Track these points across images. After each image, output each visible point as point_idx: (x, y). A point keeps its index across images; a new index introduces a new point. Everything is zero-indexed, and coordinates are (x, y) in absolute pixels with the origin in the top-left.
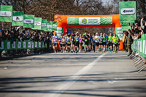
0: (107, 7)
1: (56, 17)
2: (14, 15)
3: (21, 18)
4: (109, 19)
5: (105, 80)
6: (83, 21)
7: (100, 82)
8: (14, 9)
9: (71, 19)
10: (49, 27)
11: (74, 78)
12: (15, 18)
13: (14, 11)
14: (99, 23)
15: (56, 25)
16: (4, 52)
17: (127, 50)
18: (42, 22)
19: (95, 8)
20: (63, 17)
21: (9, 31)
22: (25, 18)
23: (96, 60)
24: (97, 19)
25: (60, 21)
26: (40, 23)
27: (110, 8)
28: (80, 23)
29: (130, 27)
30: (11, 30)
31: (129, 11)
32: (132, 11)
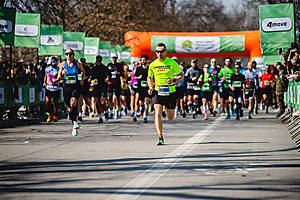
0: (233, 17)
1: (129, 35)
2: (42, 32)
3: (57, 39)
4: (236, 40)
5: (231, 167)
6: (185, 45)
7: (221, 171)
8: (43, 21)
11: (167, 162)
12: (44, 40)
13: (43, 26)
14: (217, 48)
16: (22, 109)
18: (100, 48)
19: (208, 17)
20: (143, 36)
21: (31, 65)
22: (65, 39)
23: (211, 126)
24: (213, 41)
25: (138, 44)
27: (240, 18)
28: (179, 49)
29: (281, 59)
30: (38, 64)
31: (279, 24)
32: (285, 24)
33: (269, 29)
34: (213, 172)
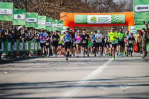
0: (119, 4)
1: (62, 14)
2: (14, 13)
3: (23, 16)
4: (121, 17)
5: (118, 86)
6: (92, 20)
7: (112, 88)
8: (15, 7)
9: (79, 17)
10: (54, 26)
11: (82, 83)
13: (15, 9)
14: (110, 21)
15: (62, 25)
16: (4, 54)
17: (142, 52)
18: (47, 21)
19: (105, 4)
20: (70, 15)
21: (9, 30)
22: (27, 16)
23: (106, 63)
24: (107, 18)
25: (67, 19)
26: (44, 21)
27: (123, 5)
28: (89, 21)
29: (144, 26)
30: (12, 30)
31: (144, 8)
32: (147, 8)
33: (138, 11)
34: (107, 89)
